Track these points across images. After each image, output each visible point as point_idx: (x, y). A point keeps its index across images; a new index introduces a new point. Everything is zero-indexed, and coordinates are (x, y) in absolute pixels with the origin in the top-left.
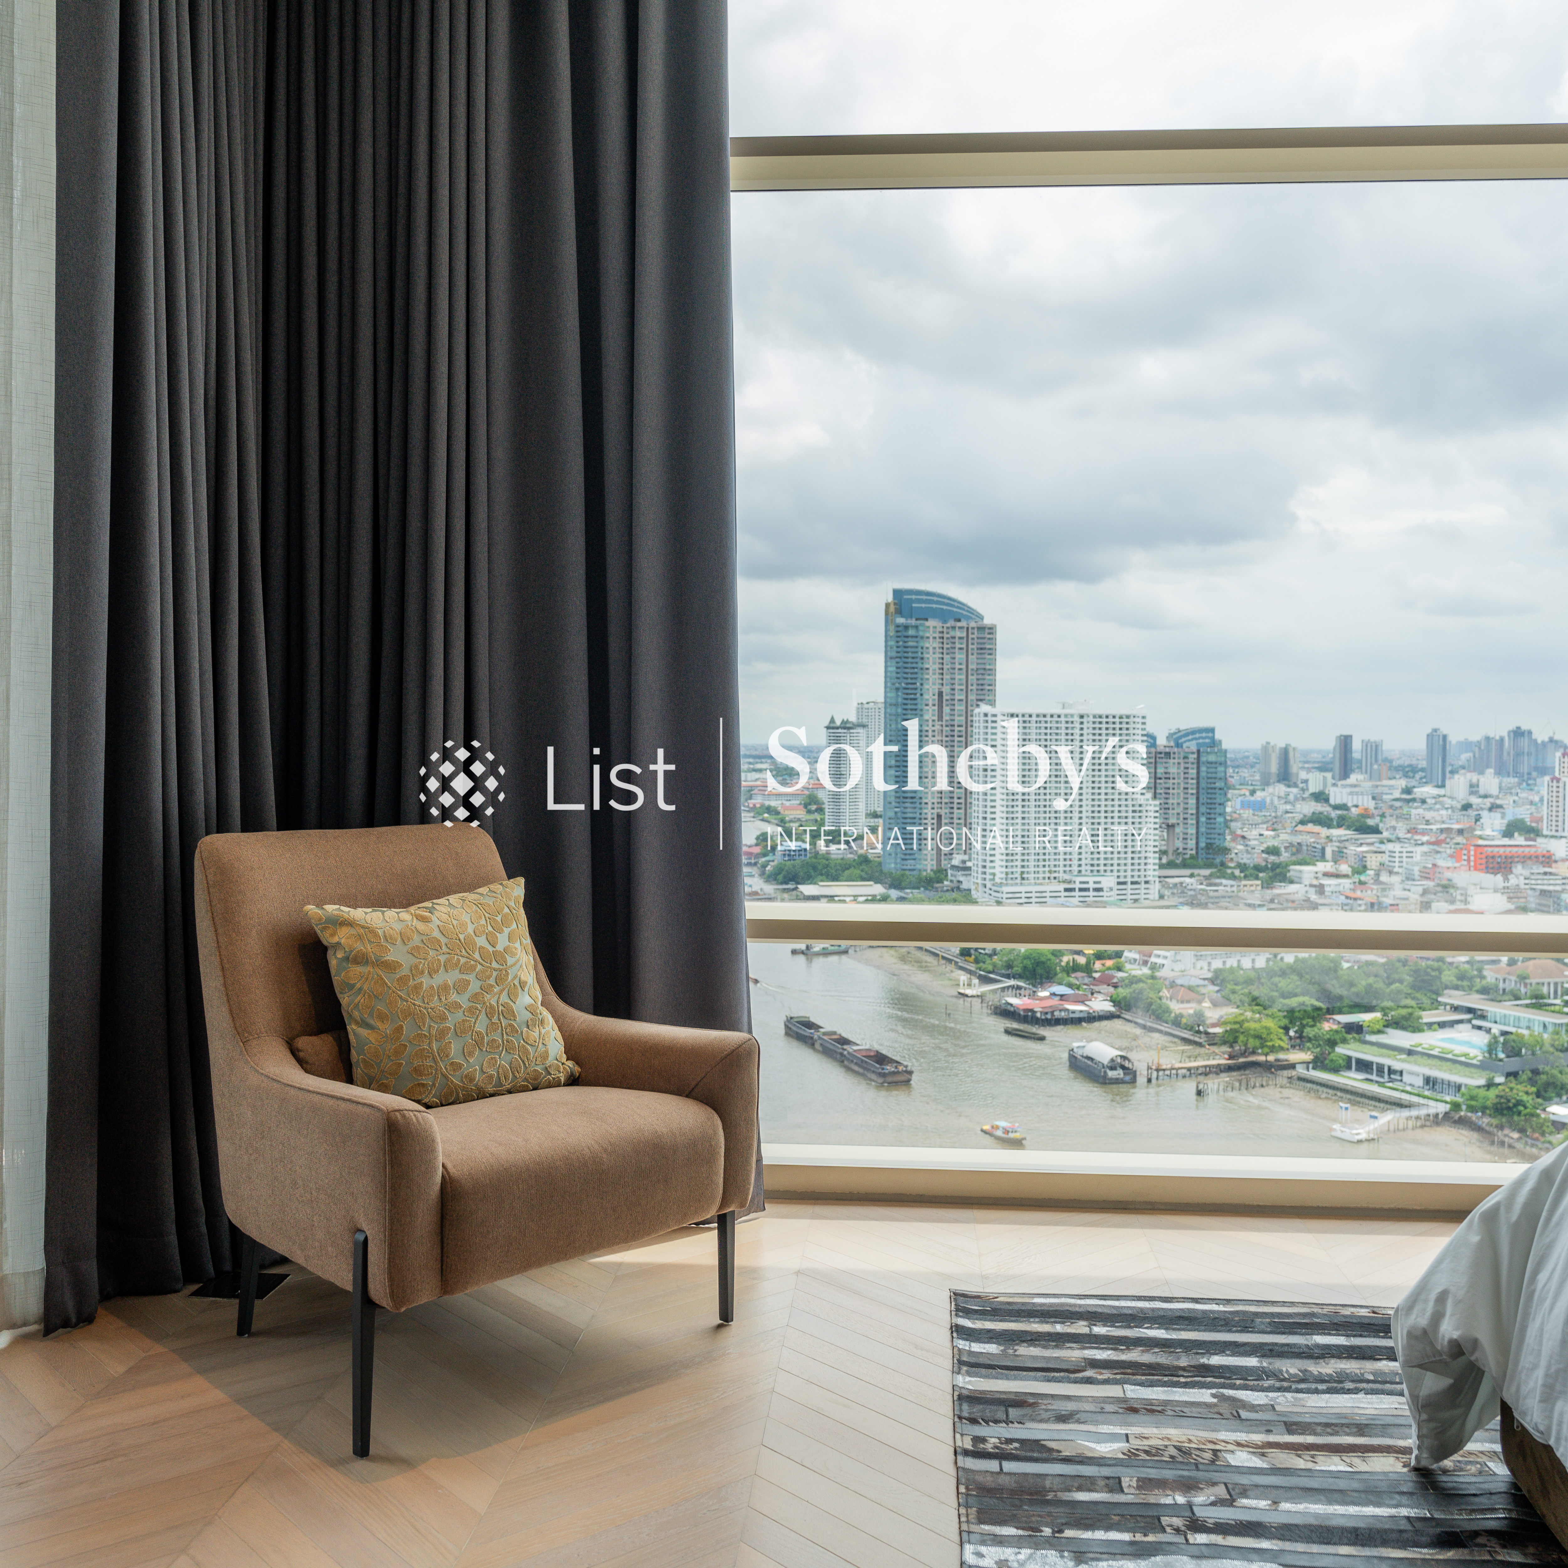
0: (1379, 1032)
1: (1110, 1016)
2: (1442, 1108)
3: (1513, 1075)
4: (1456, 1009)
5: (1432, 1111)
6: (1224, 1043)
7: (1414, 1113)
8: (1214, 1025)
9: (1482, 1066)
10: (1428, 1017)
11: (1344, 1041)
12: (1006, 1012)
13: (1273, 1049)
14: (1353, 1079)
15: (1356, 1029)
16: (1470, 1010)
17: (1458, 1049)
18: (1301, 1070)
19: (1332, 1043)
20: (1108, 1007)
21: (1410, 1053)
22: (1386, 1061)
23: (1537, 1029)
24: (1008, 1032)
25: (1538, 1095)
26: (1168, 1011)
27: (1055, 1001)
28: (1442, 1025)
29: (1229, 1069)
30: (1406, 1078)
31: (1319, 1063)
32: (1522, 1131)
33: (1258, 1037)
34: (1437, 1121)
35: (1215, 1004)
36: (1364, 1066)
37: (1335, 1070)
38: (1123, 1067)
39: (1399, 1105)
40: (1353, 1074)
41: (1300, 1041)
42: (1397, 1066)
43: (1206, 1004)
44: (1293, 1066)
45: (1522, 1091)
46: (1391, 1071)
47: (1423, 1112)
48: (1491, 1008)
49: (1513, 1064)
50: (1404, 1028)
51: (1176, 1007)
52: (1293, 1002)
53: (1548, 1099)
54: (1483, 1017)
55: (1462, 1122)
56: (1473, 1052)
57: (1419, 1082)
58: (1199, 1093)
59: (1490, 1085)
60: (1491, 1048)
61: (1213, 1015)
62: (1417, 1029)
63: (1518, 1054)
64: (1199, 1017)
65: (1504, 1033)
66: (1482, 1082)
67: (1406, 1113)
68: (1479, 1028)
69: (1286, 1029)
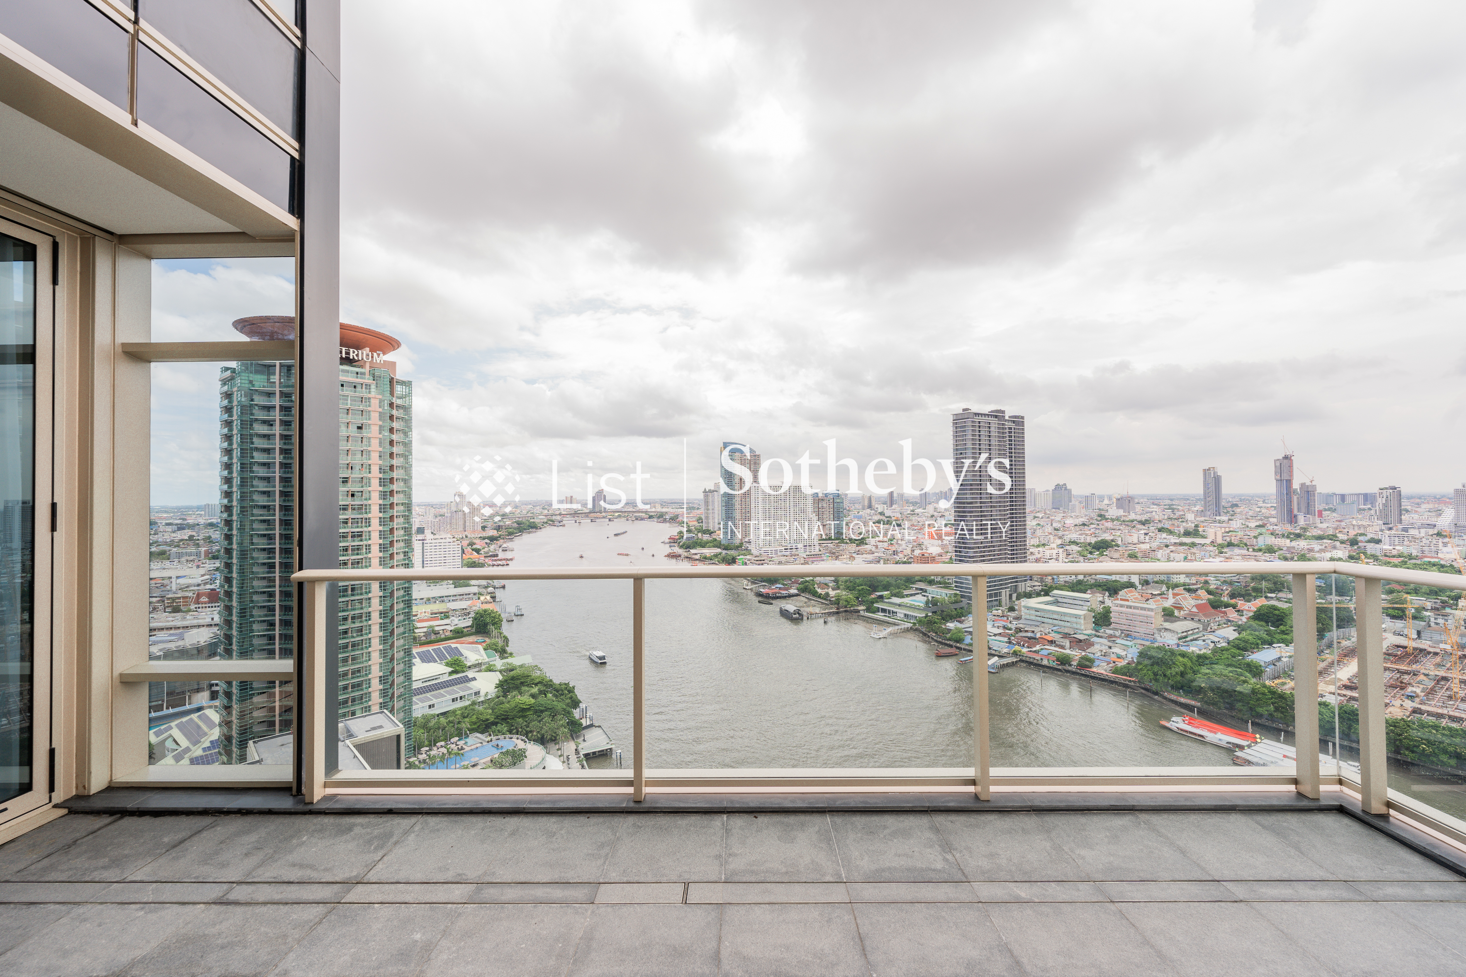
0: (889, 598)
1: (797, 595)
2: (910, 625)
3: (934, 612)
4: (917, 589)
5: (906, 626)
6: (835, 604)
7: (900, 627)
8: (832, 597)
9: (924, 610)
10: (906, 592)
11: (877, 602)
12: (759, 595)
13: (852, 606)
14: (880, 616)
15: (881, 597)
16: (921, 589)
17: (917, 604)
18: (862, 613)
19: (873, 603)
20: (796, 591)
21: (899, 605)
22: (891, 609)
23: (944, 595)
24: (759, 602)
25: (943, 619)
26: (817, 592)
27: (777, 590)
28: (911, 595)
29: (837, 613)
30: (898, 615)
31: (868, 610)
32: (936, 633)
33: (847, 601)
34: (908, 630)
35: (833, 589)
36: (884, 611)
37: (874, 612)
38: (798, 613)
39: (895, 624)
40: (880, 614)
41: (861, 603)
42: (895, 610)
43: (830, 589)
44: (859, 611)
45: (936, 618)
46: (893, 612)
47: (903, 627)
48: (930, 588)
49: (935, 609)
50: (898, 597)
51: (819, 591)
52: (861, 588)
53: (947, 621)
54: (926, 591)
55: (916, 630)
56: (922, 605)
57: (902, 616)
58: (825, 622)
59: (927, 616)
60: (927, 603)
61: (832, 593)
62: (903, 597)
63: (936, 605)
64: (827, 594)
65: (933, 597)
66: (924, 615)
67: (897, 627)
68: (924, 596)
69: (857, 598)
